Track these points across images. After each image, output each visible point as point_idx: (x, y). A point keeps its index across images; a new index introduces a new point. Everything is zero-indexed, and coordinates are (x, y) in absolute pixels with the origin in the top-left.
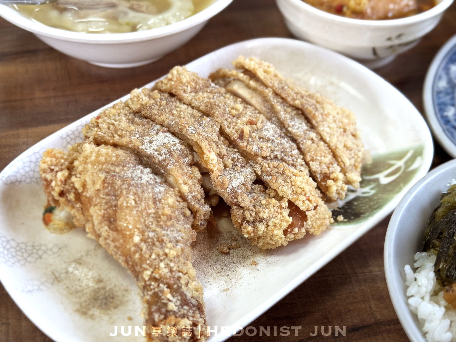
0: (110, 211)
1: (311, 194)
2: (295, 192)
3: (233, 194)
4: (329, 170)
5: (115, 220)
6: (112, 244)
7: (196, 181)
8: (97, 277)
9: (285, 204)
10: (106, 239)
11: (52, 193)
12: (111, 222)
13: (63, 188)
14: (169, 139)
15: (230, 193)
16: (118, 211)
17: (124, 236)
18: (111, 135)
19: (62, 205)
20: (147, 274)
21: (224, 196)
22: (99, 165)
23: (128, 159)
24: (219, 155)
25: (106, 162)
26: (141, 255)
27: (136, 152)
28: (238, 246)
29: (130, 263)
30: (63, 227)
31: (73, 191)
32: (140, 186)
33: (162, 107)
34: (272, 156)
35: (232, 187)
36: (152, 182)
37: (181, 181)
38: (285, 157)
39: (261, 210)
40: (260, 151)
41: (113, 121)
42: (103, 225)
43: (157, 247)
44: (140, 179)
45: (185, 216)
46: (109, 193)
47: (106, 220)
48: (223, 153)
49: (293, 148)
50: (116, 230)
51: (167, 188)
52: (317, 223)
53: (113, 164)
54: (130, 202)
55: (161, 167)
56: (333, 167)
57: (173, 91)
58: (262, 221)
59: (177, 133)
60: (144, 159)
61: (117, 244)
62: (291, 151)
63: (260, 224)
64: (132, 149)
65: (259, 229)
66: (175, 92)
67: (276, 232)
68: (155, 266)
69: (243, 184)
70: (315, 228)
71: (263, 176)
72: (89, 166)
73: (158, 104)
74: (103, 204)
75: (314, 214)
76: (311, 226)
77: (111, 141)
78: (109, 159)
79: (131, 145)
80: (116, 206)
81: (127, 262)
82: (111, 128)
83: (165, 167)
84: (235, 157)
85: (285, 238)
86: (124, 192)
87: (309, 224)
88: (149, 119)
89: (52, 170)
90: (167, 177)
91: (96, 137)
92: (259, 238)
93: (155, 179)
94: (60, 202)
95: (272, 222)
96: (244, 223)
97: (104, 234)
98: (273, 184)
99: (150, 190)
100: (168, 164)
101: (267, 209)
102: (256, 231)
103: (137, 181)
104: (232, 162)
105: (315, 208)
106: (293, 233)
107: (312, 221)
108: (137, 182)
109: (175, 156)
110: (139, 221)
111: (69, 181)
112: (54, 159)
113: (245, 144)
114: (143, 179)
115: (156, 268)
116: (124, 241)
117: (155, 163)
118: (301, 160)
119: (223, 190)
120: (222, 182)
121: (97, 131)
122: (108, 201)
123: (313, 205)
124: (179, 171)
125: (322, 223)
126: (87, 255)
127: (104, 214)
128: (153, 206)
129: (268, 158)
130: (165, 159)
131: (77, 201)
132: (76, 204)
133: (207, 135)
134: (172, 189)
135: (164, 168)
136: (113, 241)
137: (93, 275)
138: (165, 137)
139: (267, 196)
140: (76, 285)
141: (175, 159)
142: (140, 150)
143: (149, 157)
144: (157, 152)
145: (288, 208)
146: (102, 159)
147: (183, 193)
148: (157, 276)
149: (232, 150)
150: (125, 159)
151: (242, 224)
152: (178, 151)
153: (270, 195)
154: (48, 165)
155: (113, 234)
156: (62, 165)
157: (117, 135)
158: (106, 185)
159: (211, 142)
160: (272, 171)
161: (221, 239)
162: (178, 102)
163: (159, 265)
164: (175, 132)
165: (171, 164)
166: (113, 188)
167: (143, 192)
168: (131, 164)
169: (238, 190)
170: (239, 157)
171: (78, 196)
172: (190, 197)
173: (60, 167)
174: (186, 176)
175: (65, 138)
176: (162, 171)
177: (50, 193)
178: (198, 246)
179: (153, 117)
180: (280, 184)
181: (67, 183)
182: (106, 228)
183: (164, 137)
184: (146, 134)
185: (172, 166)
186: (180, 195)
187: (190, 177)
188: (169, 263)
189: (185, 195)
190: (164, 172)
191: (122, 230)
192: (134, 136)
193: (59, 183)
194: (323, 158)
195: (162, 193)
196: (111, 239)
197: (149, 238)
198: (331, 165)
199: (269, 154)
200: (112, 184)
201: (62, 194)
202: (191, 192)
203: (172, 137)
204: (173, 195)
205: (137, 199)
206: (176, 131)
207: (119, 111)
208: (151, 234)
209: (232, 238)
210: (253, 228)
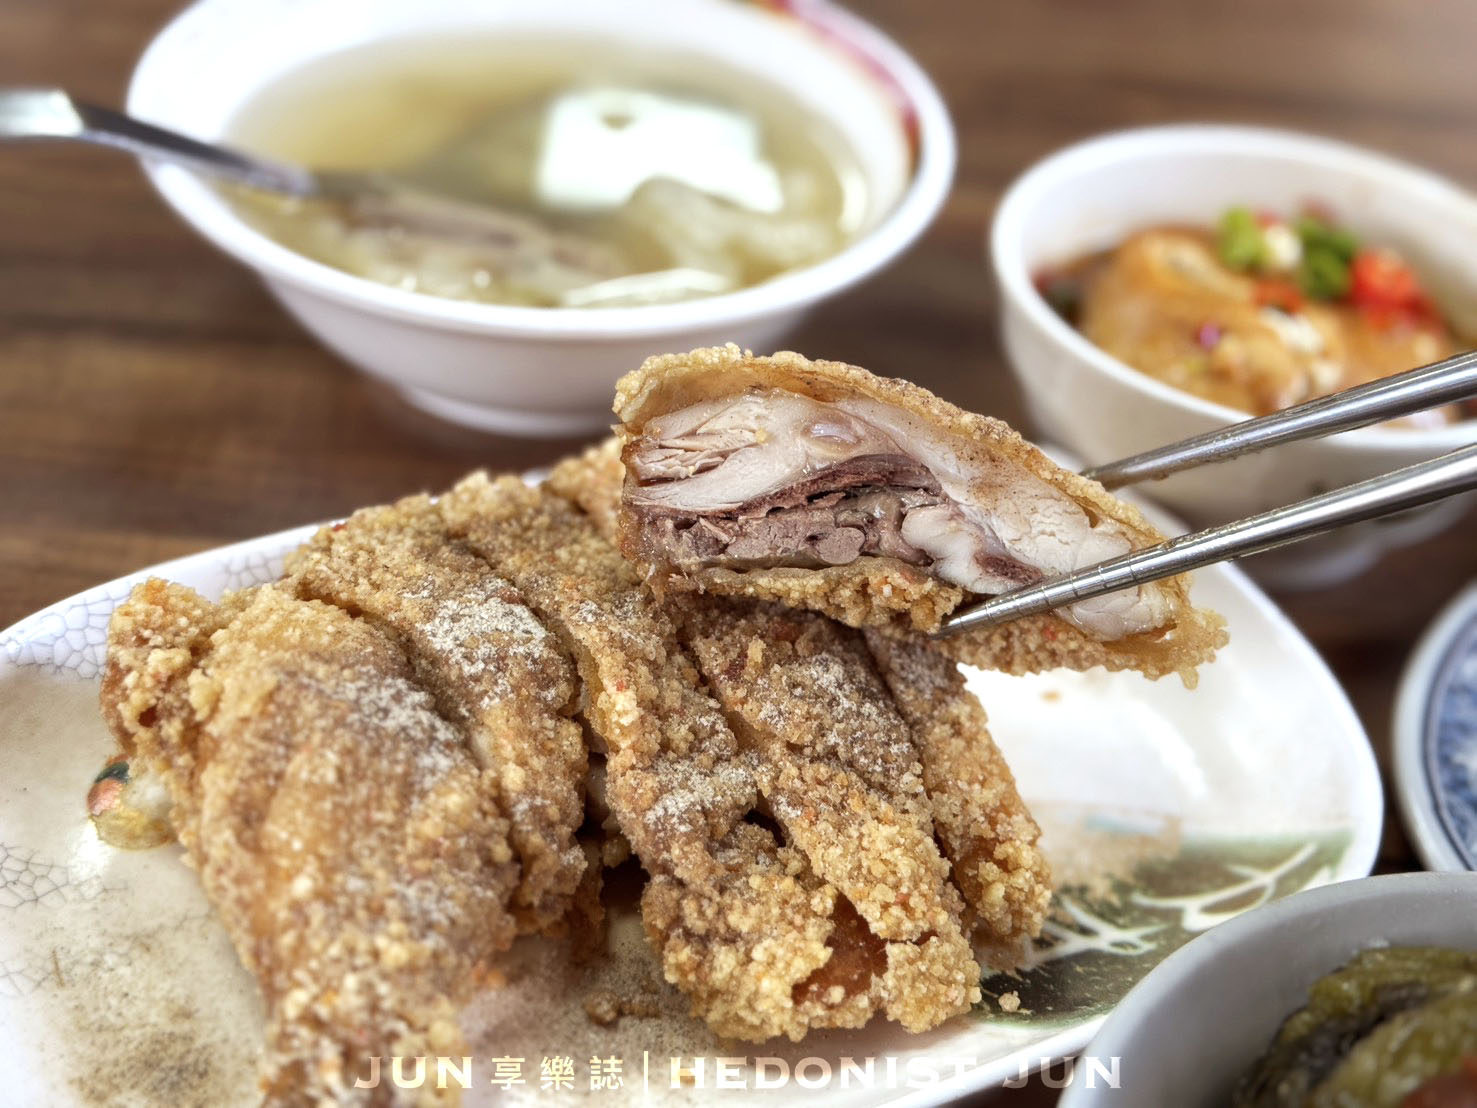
0: (257, 788)
1: (916, 886)
2: (864, 871)
3: (662, 834)
4: (994, 830)
5: (262, 818)
6: (233, 891)
7: (560, 766)
8: (182, 1002)
9: (824, 902)
10: (220, 871)
11: (121, 706)
12: (247, 822)
13: (158, 699)
14: (517, 622)
15: (652, 827)
16: (281, 791)
17: (272, 871)
18: (352, 579)
19: (140, 751)
20: (295, 1001)
21: (632, 833)
22: (276, 650)
23: (370, 649)
24: (653, 708)
25: (301, 646)
26: (301, 940)
27: (403, 639)
28: (652, 1010)
29: (266, 961)
30: (138, 831)
31: (184, 714)
32: (371, 734)
33: (530, 534)
34: (819, 748)
35: (666, 809)
36: (418, 734)
37: (508, 751)
38: (863, 760)
39: (737, 903)
40: (782, 722)
41: (374, 543)
42: (224, 823)
43: (357, 924)
44: (381, 715)
45: (489, 861)
46: (274, 734)
47: (236, 813)
48: (668, 703)
49: (894, 736)
50: (255, 847)
51: (463, 764)
52: (919, 989)
53: (316, 656)
54: (321, 771)
55: (463, 696)
56: (1009, 824)
57: (583, 497)
58: (734, 941)
59: (546, 613)
60: (420, 664)
61: (246, 892)
62: (888, 744)
63: (724, 948)
64: (396, 629)
65: (716, 963)
66: (588, 501)
67: (766, 985)
68: (329, 980)
69: (705, 812)
70: (906, 1005)
71: (778, 804)
72: (250, 647)
73: (526, 521)
74: (243, 763)
75: (912, 955)
76: (895, 993)
77: (344, 596)
78: (312, 638)
79: (396, 614)
80: (279, 776)
81: (257, 955)
82: (358, 560)
83: (472, 700)
84: (705, 724)
85: (795, 1011)
86: (317, 738)
87: (885, 985)
88: (484, 558)
89: (143, 641)
90: (472, 732)
91: (310, 577)
92: (714, 993)
93: (433, 728)
94: (135, 739)
95: (766, 949)
96: (673, 935)
97: (216, 853)
98: (800, 835)
99: (401, 756)
100: (486, 692)
101: (758, 905)
102: (707, 970)
103: (369, 716)
104: (691, 737)
105: (923, 940)
106: (825, 1000)
107: (899, 978)
108: (367, 720)
109: (515, 674)
110: (331, 835)
111: (180, 684)
112: (160, 610)
113: (741, 693)
114: (394, 718)
115: (330, 988)
116: (269, 888)
117: (449, 684)
118: (912, 778)
119: (634, 815)
120: (636, 790)
121: (318, 562)
122: (260, 756)
123: (916, 927)
124: (512, 719)
125: (936, 995)
126: (178, 928)
127: (237, 793)
128: (395, 803)
129: (807, 751)
130: (482, 676)
131: (185, 748)
132: (180, 754)
133: (629, 637)
134: (475, 771)
135: (473, 702)
136: (239, 880)
137: (171, 991)
138: (506, 615)
139: (776, 867)
140: (109, 1008)
141: (512, 681)
142: (415, 636)
143: (435, 660)
144: (463, 649)
145: (830, 918)
146: (293, 635)
147: (506, 791)
148: (323, 1011)
149: (702, 700)
150: (359, 647)
151: (667, 938)
152: (529, 662)
153: (786, 866)
154: (135, 623)
155: (243, 859)
156: (176, 634)
157: (366, 581)
158: (272, 708)
159: (637, 661)
160: (810, 794)
161: (608, 977)
162: (588, 531)
163: (341, 979)
164: (541, 609)
165: (496, 694)
166: (288, 722)
167: (376, 752)
168: (370, 667)
169: (680, 823)
170: (720, 726)
171: (193, 734)
172: (523, 806)
173: (169, 637)
174: (531, 740)
175: (238, 574)
176: (463, 711)
177: (114, 705)
178: (527, 982)
179: (494, 556)
180: (824, 838)
181: (173, 689)
182: (228, 835)
183: (501, 611)
184: (453, 593)
185: (497, 700)
186: (494, 793)
187: (543, 750)
188: (376, 980)
189: (508, 798)
190: (467, 714)
191: (271, 852)
192: (413, 593)
193: (149, 682)
194: (977, 787)
195: (440, 775)
196: (232, 872)
197: (344, 891)
198: (1002, 815)
199: (810, 737)
200: (290, 711)
201: (148, 717)
202: (532, 792)
203: (530, 620)
204: (471, 789)
205: (349, 769)
206: (543, 607)
207: (403, 521)
208: (355, 884)
209: (640, 981)
210: (697, 958)
